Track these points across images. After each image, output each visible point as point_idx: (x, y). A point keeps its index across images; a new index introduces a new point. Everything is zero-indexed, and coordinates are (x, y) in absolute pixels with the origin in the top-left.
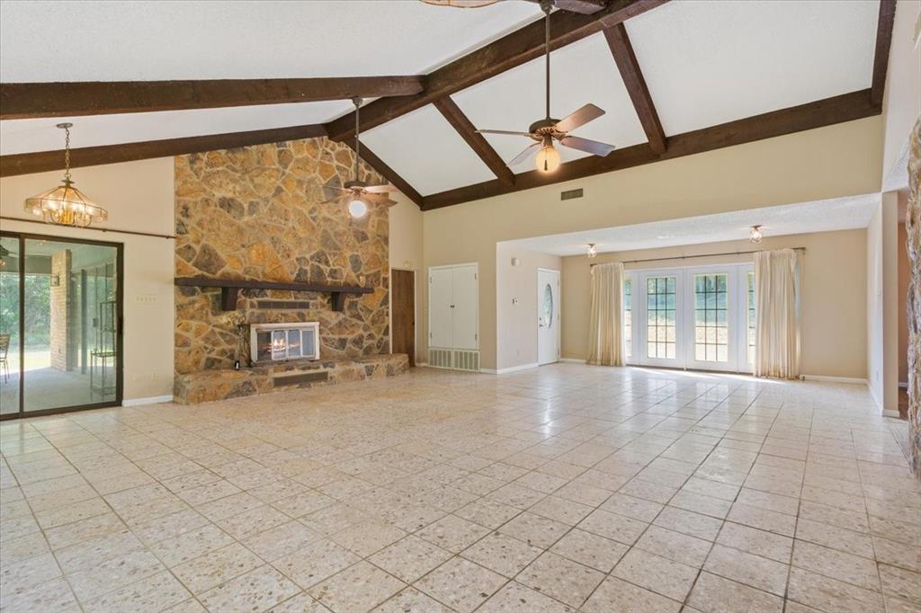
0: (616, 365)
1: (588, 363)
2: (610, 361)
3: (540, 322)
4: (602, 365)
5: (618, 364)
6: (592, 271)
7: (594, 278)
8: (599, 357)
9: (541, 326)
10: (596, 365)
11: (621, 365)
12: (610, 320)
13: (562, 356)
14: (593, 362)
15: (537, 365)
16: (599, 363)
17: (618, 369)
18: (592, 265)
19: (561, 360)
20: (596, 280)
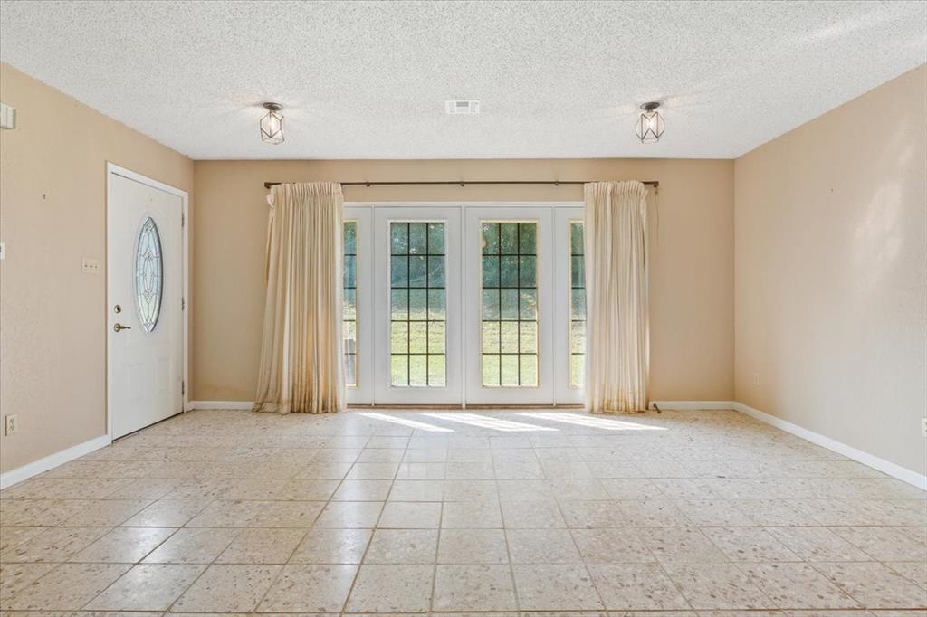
0: (325, 409)
1: (259, 410)
2: (311, 401)
3: (114, 318)
4: (292, 412)
5: (328, 408)
6: (270, 198)
7: (272, 214)
8: (285, 395)
9: (119, 327)
10: (276, 412)
11: (335, 410)
12: (312, 310)
13: (194, 395)
14: (269, 407)
15: (107, 440)
16: (286, 408)
17: (330, 417)
18: (268, 185)
19: (189, 406)
20: (279, 213)
